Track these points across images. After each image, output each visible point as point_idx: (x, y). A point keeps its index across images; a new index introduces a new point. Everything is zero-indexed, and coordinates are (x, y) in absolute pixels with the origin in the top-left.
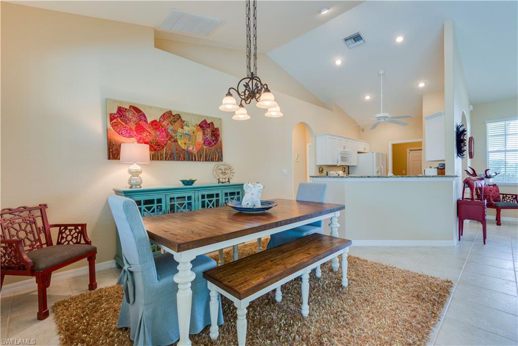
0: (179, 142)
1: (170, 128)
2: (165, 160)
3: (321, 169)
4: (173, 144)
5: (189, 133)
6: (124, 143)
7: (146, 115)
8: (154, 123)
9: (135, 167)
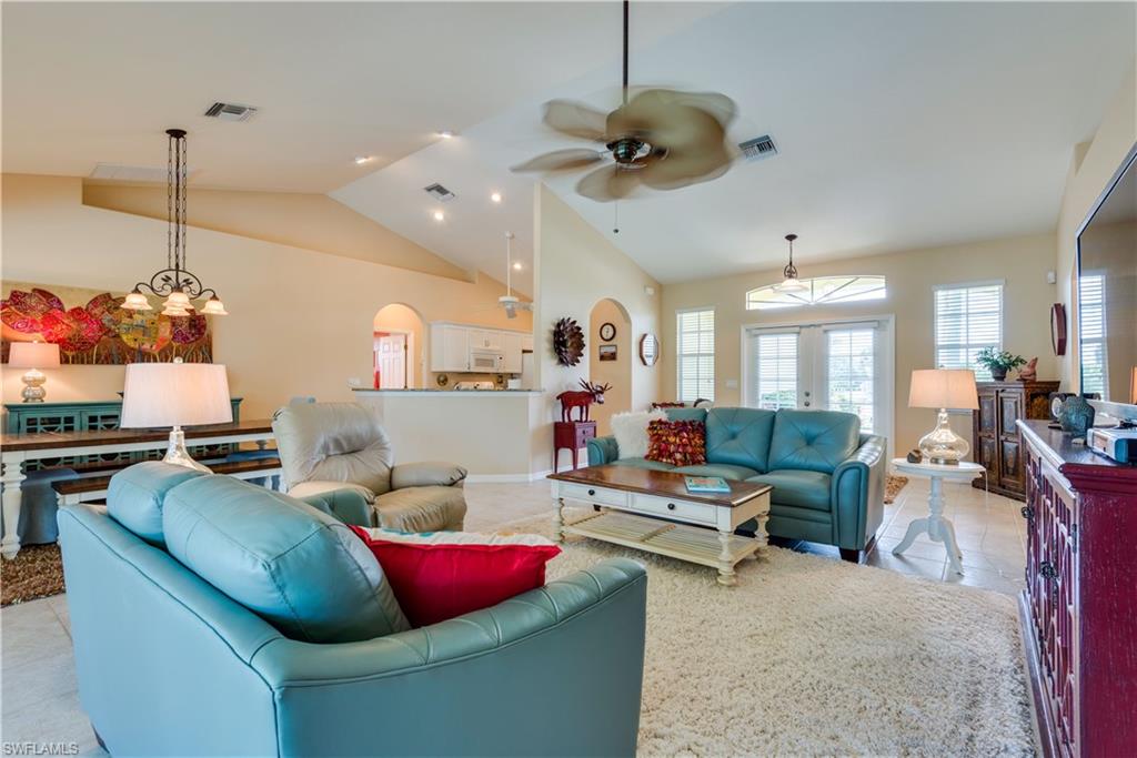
0: (124, 338)
1: (106, 318)
2: (97, 363)
3: (442, 379)
4: (111, 340)
5: (144, 324)
6: (16, 341)
7: (62, 301)
8: (77, 312)
9: (33, 374)
